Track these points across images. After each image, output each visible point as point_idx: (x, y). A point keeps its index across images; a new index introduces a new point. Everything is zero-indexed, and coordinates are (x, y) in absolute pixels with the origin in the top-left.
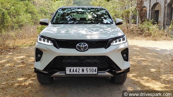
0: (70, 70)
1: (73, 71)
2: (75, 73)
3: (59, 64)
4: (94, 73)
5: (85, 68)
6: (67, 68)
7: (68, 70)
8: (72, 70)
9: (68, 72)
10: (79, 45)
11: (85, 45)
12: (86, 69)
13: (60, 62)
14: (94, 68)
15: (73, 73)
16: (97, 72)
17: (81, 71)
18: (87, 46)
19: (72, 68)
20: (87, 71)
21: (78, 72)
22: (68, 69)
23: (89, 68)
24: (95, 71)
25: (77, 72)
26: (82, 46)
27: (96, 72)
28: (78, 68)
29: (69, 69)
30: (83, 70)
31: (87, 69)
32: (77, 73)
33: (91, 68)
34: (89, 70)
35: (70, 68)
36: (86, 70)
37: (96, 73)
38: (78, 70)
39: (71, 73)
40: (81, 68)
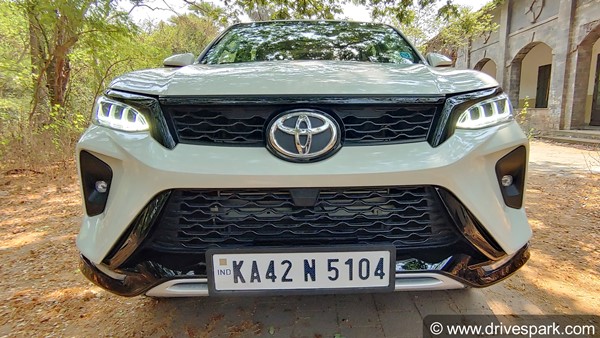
0: (237, 267)
1: (255, 275)
2: (266, 285)
3: (181, 235)
4: (375, 282)
5: (320, 258)
6: (217, 258)
7: (223, 268)
8: (246, 271)
9: (224, 282)
10: (285, 123)
11: (317, 123)
12: (330, 261)
13: (182, 222)
14: (374, 257)
15: (256, 286)
16: (386, 277)
17: (298, 272)
18: (330, 129)
19: (247, 259)
20: (333, 274)
21: (284, 279)
22: (223, 262)
23: (343, 256)
24: (376, 274)
25: (273, 278)
26: (304, 132)
27: (382, 275)
28: (278, 258)
29: (230, 266)
30: (310, 270)
31: (333, 265)
32: (279, 285)
33: (356, 256)
34: (344, 270)
35: (238, 258)
36: (330, 269)
37: (384, 282)
38: (279, 271)
39: (240, 286)
40: (298, 259)
